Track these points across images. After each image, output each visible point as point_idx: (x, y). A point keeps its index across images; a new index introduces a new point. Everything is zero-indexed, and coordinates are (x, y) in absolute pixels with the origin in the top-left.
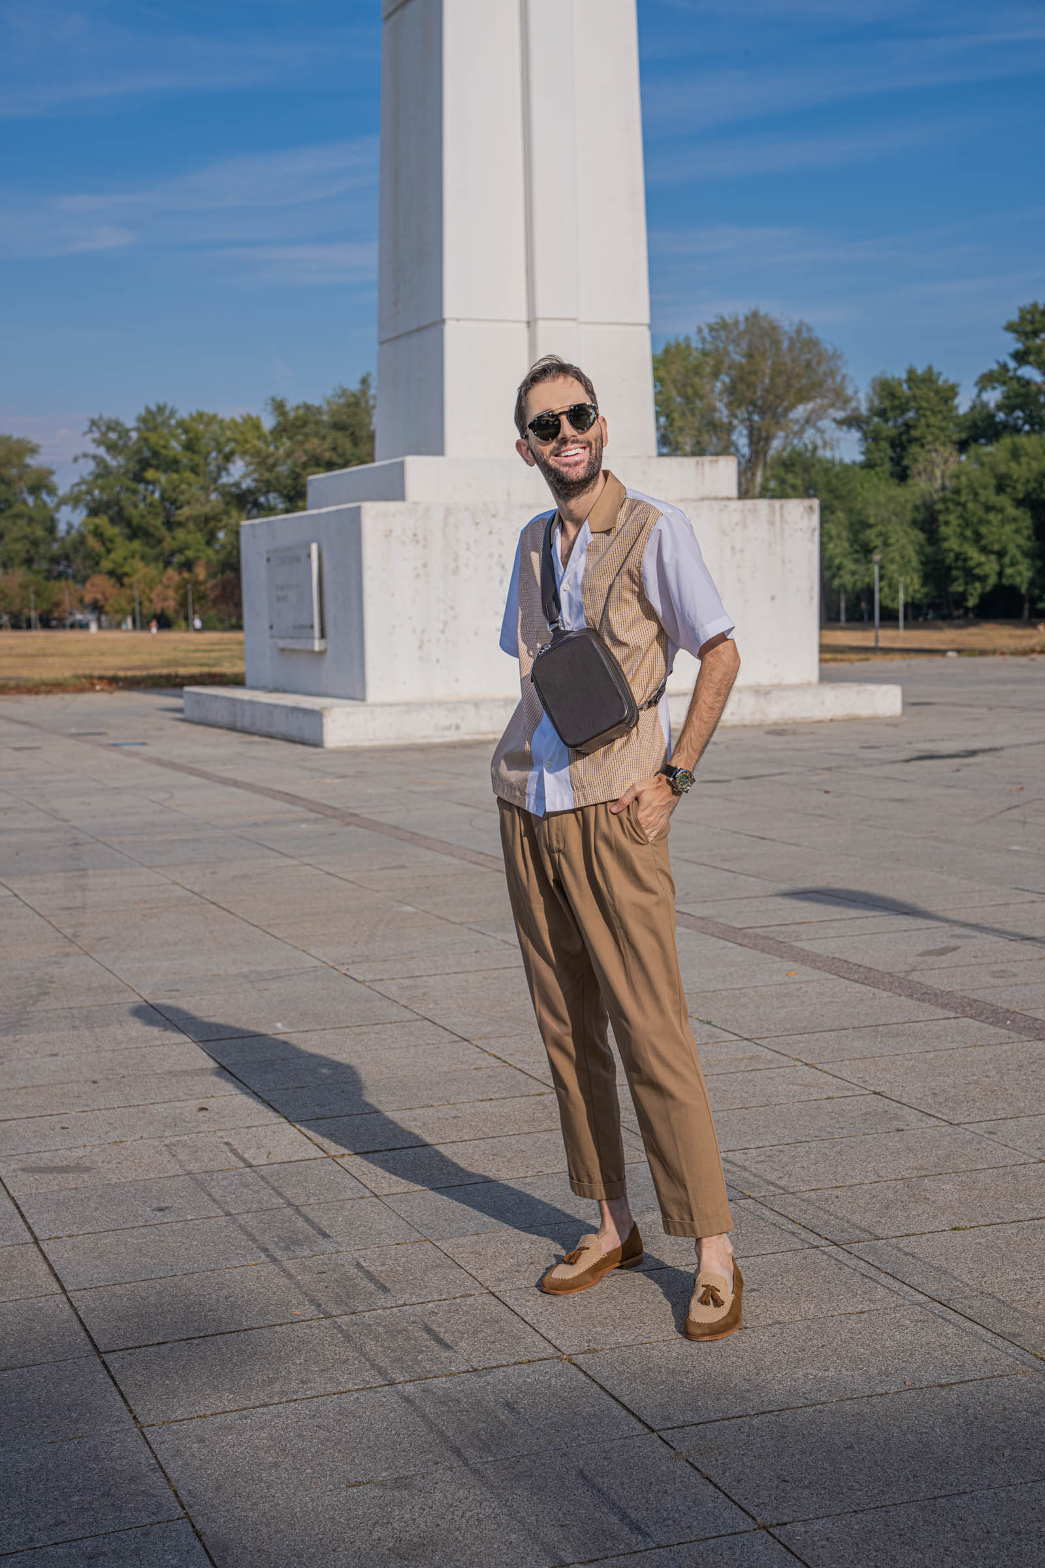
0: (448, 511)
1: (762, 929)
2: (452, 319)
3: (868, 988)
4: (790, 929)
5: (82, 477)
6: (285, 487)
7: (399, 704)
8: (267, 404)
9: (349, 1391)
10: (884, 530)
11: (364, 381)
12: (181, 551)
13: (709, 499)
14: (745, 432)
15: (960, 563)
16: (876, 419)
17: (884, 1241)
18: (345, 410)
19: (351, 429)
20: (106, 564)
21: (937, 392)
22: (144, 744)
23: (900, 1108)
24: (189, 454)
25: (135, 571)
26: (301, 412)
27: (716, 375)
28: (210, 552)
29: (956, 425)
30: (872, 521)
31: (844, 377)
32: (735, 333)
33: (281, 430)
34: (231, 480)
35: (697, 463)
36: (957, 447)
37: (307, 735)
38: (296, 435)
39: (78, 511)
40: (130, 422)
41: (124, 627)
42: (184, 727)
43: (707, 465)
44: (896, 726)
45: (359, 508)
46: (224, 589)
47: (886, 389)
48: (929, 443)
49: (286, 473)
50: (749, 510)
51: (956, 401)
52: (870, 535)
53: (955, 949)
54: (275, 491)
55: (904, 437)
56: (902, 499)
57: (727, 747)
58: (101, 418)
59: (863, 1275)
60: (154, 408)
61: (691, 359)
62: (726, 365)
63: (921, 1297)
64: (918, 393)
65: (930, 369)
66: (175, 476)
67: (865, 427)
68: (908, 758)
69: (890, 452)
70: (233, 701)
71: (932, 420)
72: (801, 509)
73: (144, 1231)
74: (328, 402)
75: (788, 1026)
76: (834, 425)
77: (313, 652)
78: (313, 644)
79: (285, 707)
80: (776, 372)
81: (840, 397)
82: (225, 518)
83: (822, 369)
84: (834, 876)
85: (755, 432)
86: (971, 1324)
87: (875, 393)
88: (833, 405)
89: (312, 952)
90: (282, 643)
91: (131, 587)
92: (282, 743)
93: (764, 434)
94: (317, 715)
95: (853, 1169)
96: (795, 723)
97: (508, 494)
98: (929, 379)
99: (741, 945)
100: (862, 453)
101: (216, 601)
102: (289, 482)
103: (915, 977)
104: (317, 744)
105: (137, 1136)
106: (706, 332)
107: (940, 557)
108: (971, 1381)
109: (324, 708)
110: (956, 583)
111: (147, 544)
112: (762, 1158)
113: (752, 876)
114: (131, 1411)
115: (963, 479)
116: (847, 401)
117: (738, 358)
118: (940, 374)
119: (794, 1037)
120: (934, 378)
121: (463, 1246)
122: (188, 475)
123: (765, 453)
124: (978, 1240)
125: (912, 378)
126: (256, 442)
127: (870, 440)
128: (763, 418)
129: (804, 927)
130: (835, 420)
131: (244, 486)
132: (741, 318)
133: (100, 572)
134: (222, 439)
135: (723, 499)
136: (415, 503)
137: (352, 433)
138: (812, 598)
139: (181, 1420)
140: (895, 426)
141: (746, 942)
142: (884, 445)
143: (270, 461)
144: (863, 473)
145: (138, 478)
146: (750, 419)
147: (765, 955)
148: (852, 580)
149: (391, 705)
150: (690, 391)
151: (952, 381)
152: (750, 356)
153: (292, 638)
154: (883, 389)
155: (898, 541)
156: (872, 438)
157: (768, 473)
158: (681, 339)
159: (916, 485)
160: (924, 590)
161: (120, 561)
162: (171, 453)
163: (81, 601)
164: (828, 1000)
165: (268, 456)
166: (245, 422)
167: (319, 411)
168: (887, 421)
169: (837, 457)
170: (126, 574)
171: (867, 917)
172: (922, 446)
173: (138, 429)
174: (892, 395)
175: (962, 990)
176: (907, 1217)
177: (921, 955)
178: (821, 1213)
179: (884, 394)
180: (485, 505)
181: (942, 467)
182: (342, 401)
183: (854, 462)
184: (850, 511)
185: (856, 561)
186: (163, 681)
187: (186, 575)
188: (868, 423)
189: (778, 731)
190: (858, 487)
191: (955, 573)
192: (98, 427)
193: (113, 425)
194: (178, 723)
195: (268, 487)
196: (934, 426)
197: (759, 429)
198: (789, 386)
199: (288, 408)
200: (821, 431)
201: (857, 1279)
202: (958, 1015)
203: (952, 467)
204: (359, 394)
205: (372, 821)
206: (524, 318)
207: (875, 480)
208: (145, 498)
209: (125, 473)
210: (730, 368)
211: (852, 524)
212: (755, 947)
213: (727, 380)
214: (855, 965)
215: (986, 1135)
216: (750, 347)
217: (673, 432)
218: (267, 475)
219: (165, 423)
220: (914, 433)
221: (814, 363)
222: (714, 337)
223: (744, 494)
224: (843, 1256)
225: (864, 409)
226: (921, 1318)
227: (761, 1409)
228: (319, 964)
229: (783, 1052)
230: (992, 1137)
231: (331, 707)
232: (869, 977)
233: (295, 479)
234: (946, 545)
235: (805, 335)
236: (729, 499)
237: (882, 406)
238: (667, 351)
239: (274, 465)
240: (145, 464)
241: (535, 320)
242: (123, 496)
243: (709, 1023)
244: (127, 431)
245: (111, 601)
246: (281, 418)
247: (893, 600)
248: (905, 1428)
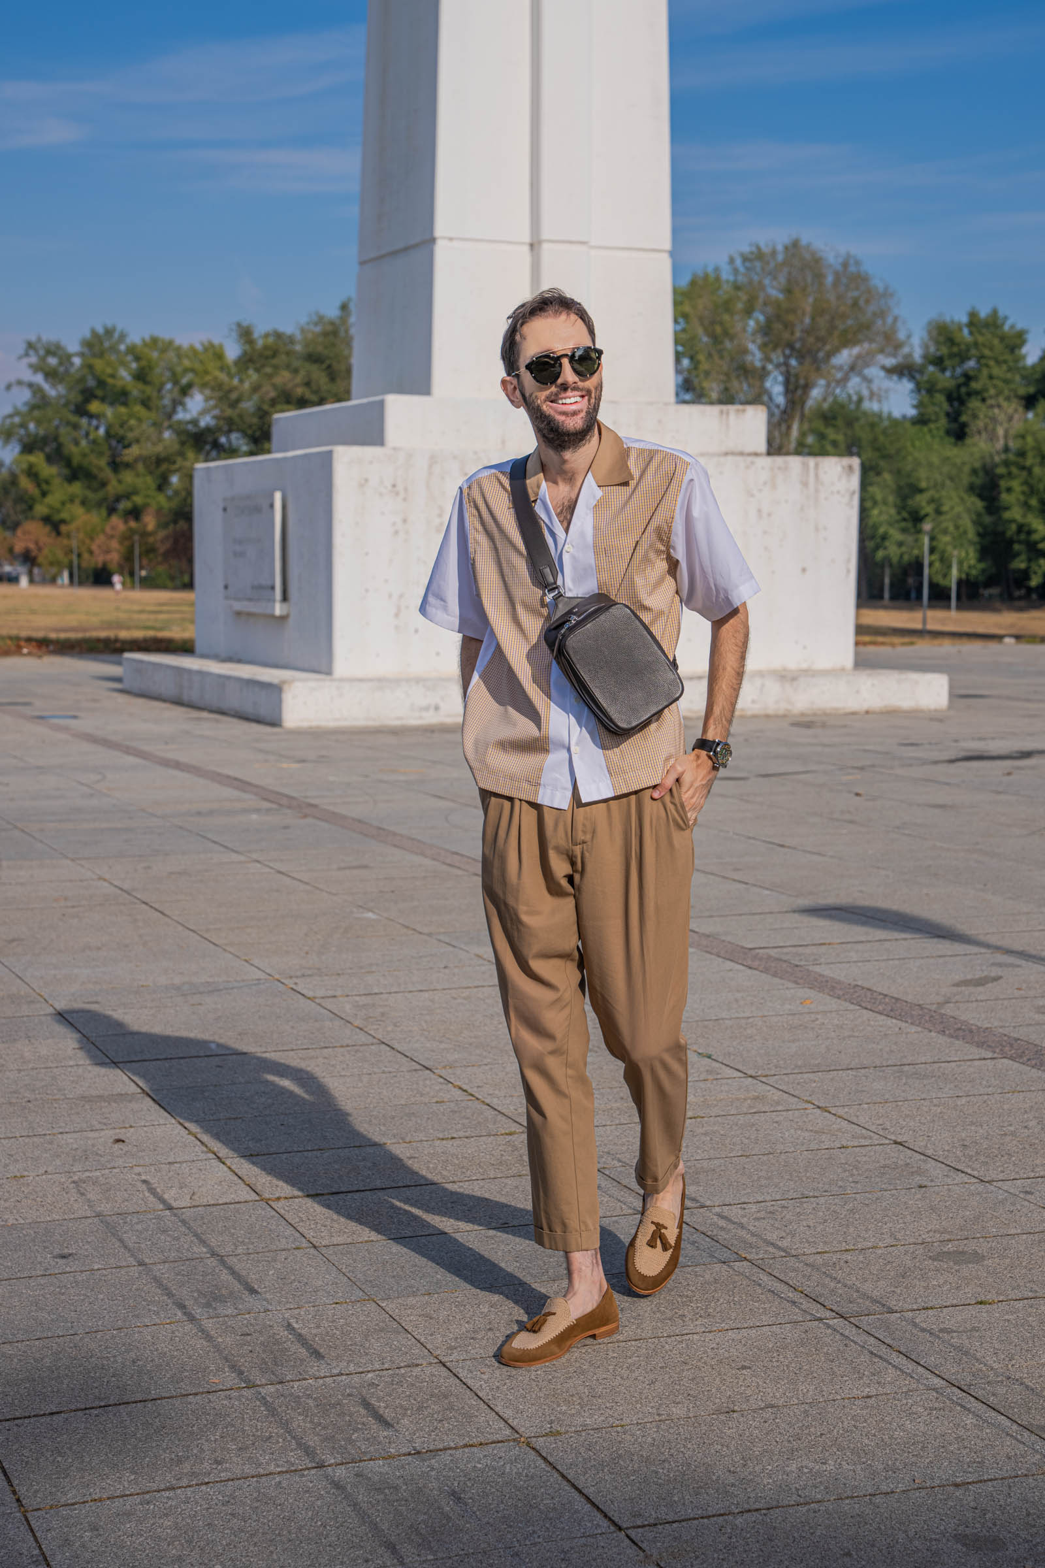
0: (433, 460)
1: (776, 950)
2: (444, 238)
3: (894, 1021)
4: (808, 950)
5: (15, 408)
6: (250, 426)
7: (371, 680)
8: (231, 330)
9: (271, 1474)
10: (937, 496)
11: (344, 307)
12: (127, 496)
13: (733, 454)
14: (780, 378)
15: (1023, 537)
16: (931, 368)
17: (898, 1315)
18: (320, 339)
19: (328, 362)
20: (41, 509)
21: (1002, 339)
22: (75, 717)
23: (924, 1161)
24: (140, 386)
25: (73, 519)
26: (271, 340)
27: (749, 311)
28: (161, 499)
29: (1024, 377)
30: (923, 485)
31: (896, 319)
32: (772, 264)
33: (247, 361)
34: (188, 417)
35: (722, 412)
36: (1023, 402)
37: (263, 712)
38: (263, 366)
39: (9, 447)
40: (73, 346)
41: (59, 581)
42: (122, 699)
43: (732, 416)
44: (941, 721)
45: (330, 453)
46: (176, 542)
47: (943, 333)
48: (991, 397)
49: (252, 410)
50: (779, 468)
51: (1024, 350)
52: (921, 500)
53: (997, 979)
54: (238, 430)
55: (963, 390)
56: (958, 461)
57: (746, 740)
58: (39, 339)
59: (872, 1353)
60: (101, 331)
61: (721, 292)
62: (761, 300)
63: (936, 1380)
64: (980, 339)
65: (995, 312)
66: (123, 410)
67: (918, 376)
68: (953, 758)
69: (946, 406)
70: (179, 671)
71: (996, 371)
72: (839, 469)
73: (42, 1281)
74: (302, 330)
75: (799, 1063)
76: (882, 374)
77: (273, 616)
78: (273, 608)
79: (239, 680)
80: (819, 312)
81: (891, 342)
82: (179, 460)
83: (872, 308)
84: (861, 891)
85: (792, 379)
86: (994, 1414)
87: (931, 338)
88: (882, 351)
89: (256, 962)
90: (238, 606)
91: (68, 536)
92: (235, 720)
93: (802, 382)
94: (275, 690)
95: (867, 1230)
96: (825, 714)
97: (503, 442)
98: (993, 323)
99: (750, 968)
100: (915, 407)
101: (167, 555)
102: (255, 420)
103: (948, 1010)
104: (274, 722)
105: (41, 1171)
106: (738, 262)
107: (1000, 529)
108: (991, 1480)
109: (284, 682)
110: (1017, 560)
111: (89, 487)
112: (762, 1214)
113: (767, 889)
114: (14, 1492)
115: (1029, 439)
116: (898, 346)
117: (775, 293)
118: (1006, 318)
119: (806, 1076)
120: (999, 322)
121: (412, 1307)
122: (138, 409)
123: (803, 403)
124: (1006, 1317)
125: (974, 322)
126: (217, 373)
127: (923, 392)
128: (801, 363)
129: (823, 949)
130: (883, 368)
131: (202, 424)
132: (780, 248)
133: (33, 518)
134: (179, 369)
135: (750, 454)
136: (394, 449)
137: (329, 367)
138: (848, 571)
139: (73, 1504)
140: (953, 377)
141: (756, 963)
142: (940, 398)
143: (234, 396)
144: (913, 430)
145: (81, 411)
146: (786, 364)
147: (776, 980)
148: (898, 552)
149: (361, 680)
150: (718, 329)
151: (1019, 326)
152: (788, 291)
153: (250, 600)
154: (940, 334)
155: (952, 508)
156: (926, 389)
157: (806, 426)
158: (710, 269)
159: (975, 445)
160: (981, 566)
161: (58, 505)
162: (119, 383)
163: (11, 550)
164: (846, 1034)
165: (230, 391)
166: (206, 350)
167: (291, 340)
168: (943, 370)
169: (885, 410)
170: (63, 521)
171: (896, 940)
172: (984, 400)
173: (81, 355)
174: (951, 341)
175: (1001, 1027)
176: (927, 1288)
177: (957, 985)
178: (827, 1280)
179: (942, 339)
180: (476, 453)
181: (1006, 425)
182: (318, 329)
183: (904, 417)
184: (898, 473)
185: (904, 530)
186: (101, 645)
187: (133, 524)
188: (921, 371)
189: (806, 723)
190: (909, 444)
191: (1016, 547)
192: (36, 350)
193: (53, 348)
194: (116, 694)
195: (231, 425)
196: (998, 378)
197: (797, 376)
198: (832, 328)
199: (256, 335)
200: (868, 380)
201: (865, 1358)
202: (996, 1055)
203: (1017, 426)
204: (338, 322)
205: (334, 813)
206: (527, 238)
207: (928, 438)
208: (87, 434)
209: (66, 405)
210: (765, 304)
211: (900, 488)
212: (766, 971)
213: (761, 318)
214: (880, 994)
215: (1022, 1195)
216: (789, 281)
217: (697, 376)
218: (229, 412)
219: (114, 349)
220: (974, 385)
221: (862, 302)
222: (748, 269)
223: (775, 448)
224: (850, 1331)
225: (917, 356)
226: (937, 1405)
227: (746, 1506)
228: (262, 976)
229: (792, 1092)
230: (1029, 1197)
231: (293, 681)
232: (896, 1008)
233: (261, 418)
234: (1007, 515)
235: (852, 269)
236: (756, 454)
237: (939, 353)
238: (693, 283)
239: (238, 401)
240: (88, 395)
241: (540, 242)
242: (63, 431)
243: (709, 1057)
244: (69, 357)
245: (46, 551)
246: (247, 347)
247: (945, 576)
248: (911, 1534)
